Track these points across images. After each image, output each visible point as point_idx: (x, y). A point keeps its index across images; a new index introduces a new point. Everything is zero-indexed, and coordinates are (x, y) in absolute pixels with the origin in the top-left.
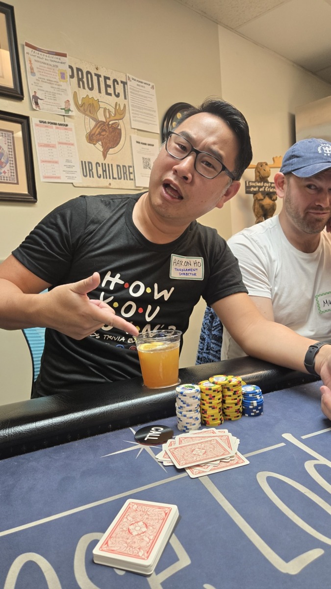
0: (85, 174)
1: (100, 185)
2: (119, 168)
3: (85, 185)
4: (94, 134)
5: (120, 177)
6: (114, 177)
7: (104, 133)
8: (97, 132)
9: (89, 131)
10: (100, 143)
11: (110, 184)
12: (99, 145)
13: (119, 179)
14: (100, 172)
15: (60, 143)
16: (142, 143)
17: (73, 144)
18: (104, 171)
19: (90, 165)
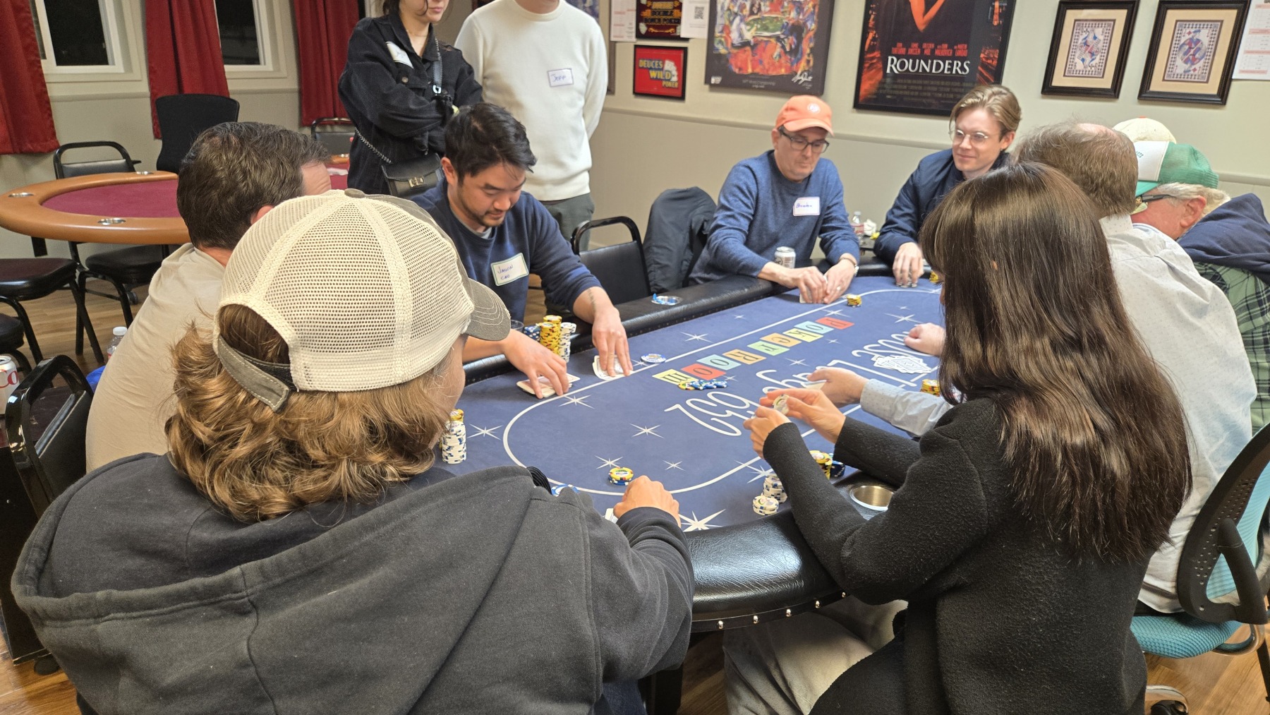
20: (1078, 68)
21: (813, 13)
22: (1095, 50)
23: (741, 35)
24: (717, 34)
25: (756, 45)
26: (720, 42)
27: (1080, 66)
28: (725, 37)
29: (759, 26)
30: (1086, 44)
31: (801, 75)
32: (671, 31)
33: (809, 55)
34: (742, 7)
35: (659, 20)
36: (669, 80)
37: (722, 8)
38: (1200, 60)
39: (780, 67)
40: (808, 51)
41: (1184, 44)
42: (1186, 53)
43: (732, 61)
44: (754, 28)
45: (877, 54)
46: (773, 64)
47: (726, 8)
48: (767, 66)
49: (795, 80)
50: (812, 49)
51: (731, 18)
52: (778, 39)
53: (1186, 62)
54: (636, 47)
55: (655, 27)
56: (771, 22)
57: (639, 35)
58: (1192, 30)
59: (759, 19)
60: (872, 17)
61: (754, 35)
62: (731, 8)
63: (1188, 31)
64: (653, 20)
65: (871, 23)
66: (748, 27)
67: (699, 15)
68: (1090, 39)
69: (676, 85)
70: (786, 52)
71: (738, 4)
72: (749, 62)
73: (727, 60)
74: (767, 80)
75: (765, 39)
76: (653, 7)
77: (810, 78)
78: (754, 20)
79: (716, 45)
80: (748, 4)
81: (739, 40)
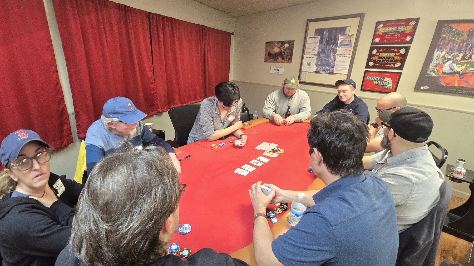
23: (451, 69)
24: (431, 67)
25: (464, 74)
26: (433, 71)
28: (437, 69)
29: (469, 65)
32: (391, 65)
34: (455, 57)
35: (383, 61)
36: (386, 85)
37: (438, 56)
43: (442, 80)
44: (465, 66)
47: (441, 57)
48: (471, 84)
51: (445, 61)
54: (366, 71)
55: (379, 63)
57: (368, 66)
59: (469, 62)
61: (464, 69)
62: (446, 56)
64: (379, 61)
66: (458, 66)
69: (390, 87)
71: (452, 55)
72: (457, 81)
73: (438, 80)
74: (470, 90)
76: (380, 55)
78: (465, 63)
79: (428, 72)
80: (461, 55)
81: (450, 71)
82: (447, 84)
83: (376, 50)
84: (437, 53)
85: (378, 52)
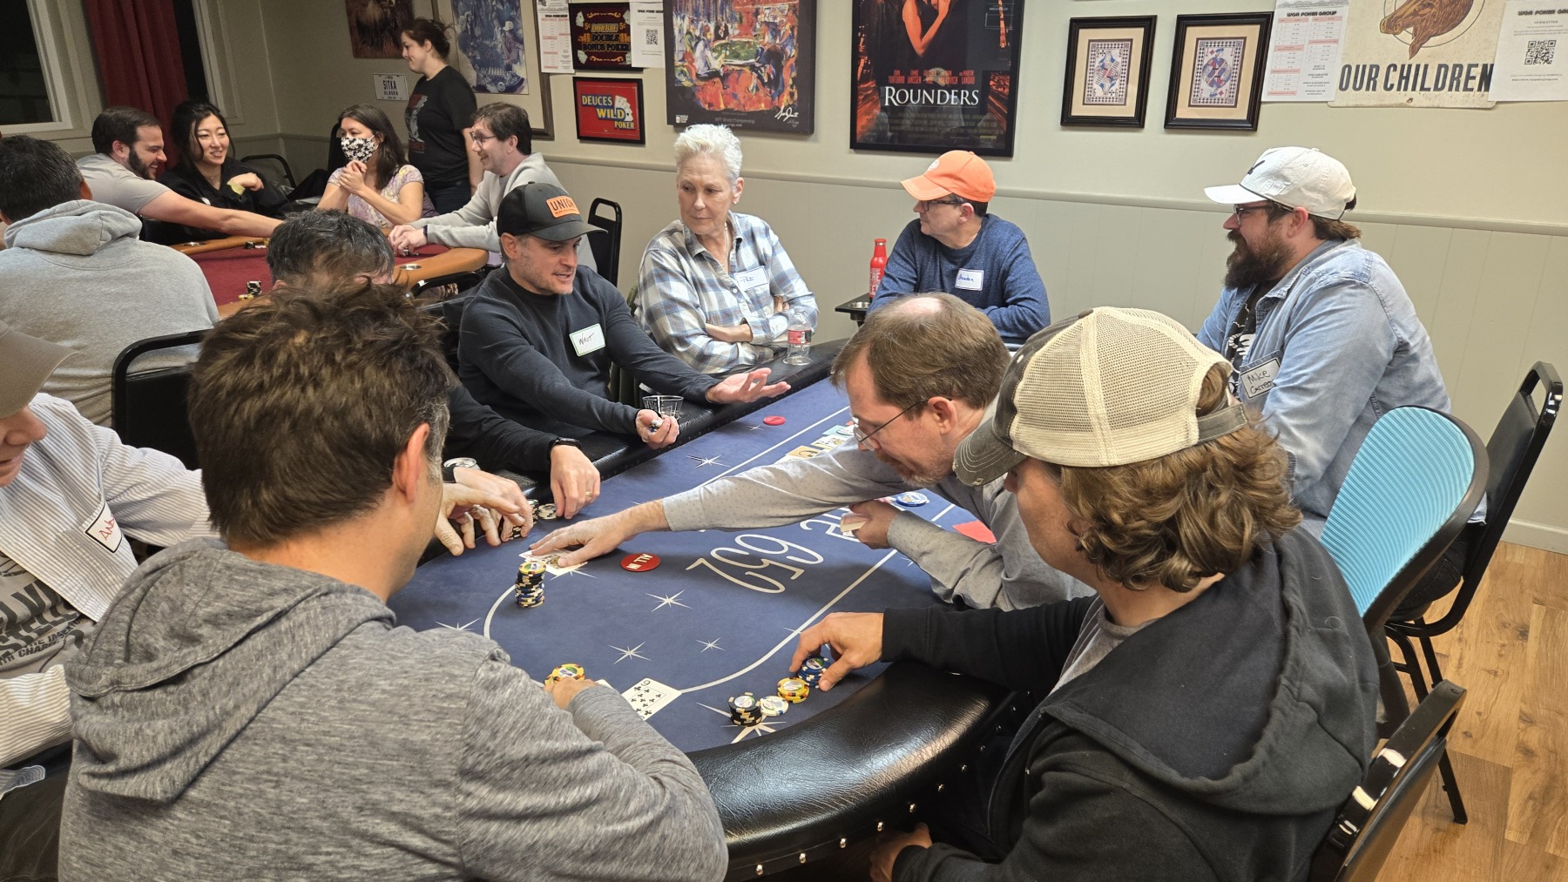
0: (1358, 86)
1: (1386, 102)
2: (1443, 69)
3: (1351, 104)
4: (1398, 17)
5: (1440, 86)
6: (1426, 86)
7: (1428, 10)
8: (1412, 10)
9: (1388, 14)
10: (1411, 30)
11: (1411, 99)
12: (1407, 36)
13: (1436, 88)
14: (1394, 77)
15: (1312, 42)
16: (1537, 12)
17: (1336, 41)
18: (1404, 78)
19: (1374, 70)
20: (1097, 95)
21: (791, 37)
22: (1113, 74)
23: (707, 64)
24: (677, 63)
25: (727, 75)
27: (1099, 92)
29: (728, 53)
30: (1103, 67)
31: (784, 111)
32: (618, 59)
33: (792, 87)
34: (705, 30)
35: (602, 46)
36: (623, 120)
37: (680, 31)
38: (1226, 81)
39: (759, 101)
40: (791, 82)
41: (1207, 64)
42: (1210, 76)
43: (699, 96)
44: (723, 55)
45: (871, 84)
46: (750, 99)
47: (685, 32)
48: (743, 102)
49: (778, 116)
50: (794, 79)
52: (752, 67)
53: (1211, 85)
54: (576, 80)
55: (597, 55)
56: (743, 48)
57: (577, 65)
58: (1215, 49)
59: (727, 44)
60: (862, 40)
61: (723, 63)
63: (1210, 50)
64: (594, 46)
65: (861, 47)
66: (715, 55)
67: (652, 40)
68: (1107, 61)
69: (632, 126)
70: (764, 84)
71: (700, 26)
73: (694, 95)
74: (744, 118)
75: (738, 68)
76: (593, 30)
77: (796, 114)
79: (677, 76)
80: (712, 26)
81: (706, 70)
82: (710, 105)
83: (580, 14)
84: (677, 21)
85: (587, 20)
